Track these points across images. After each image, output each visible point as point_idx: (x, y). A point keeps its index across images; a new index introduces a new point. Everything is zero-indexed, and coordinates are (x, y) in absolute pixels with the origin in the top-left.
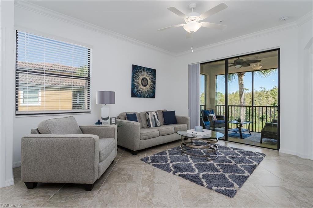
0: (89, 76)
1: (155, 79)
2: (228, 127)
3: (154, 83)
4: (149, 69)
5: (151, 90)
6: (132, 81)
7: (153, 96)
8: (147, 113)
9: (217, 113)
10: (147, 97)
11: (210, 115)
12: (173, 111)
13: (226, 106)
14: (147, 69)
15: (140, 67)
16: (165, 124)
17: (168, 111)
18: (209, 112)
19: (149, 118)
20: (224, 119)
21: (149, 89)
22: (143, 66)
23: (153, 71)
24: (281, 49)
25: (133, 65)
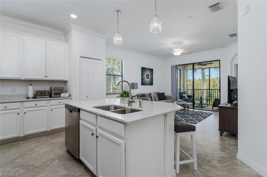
0: (122, 75)
1: (153, 75)
2: (195, 102)
3: (152, 77)
4: (150, 69)
6: (142, 76)
7: (152, 84)
8: (151, 93)
9: (188, 94)
10: (149, 85)
11: (183, 95)
12: (163, 92)
13: (193, 89)
14: (149, 69)
15: (145, 68)
16: (160, 100)
17: (160, 93)
18: (183, 93)
19: (152, 97)
20: (192, 97)
21: (150, 80)
23: (152, 70)
24: (220, 60)
25: (142, 67)
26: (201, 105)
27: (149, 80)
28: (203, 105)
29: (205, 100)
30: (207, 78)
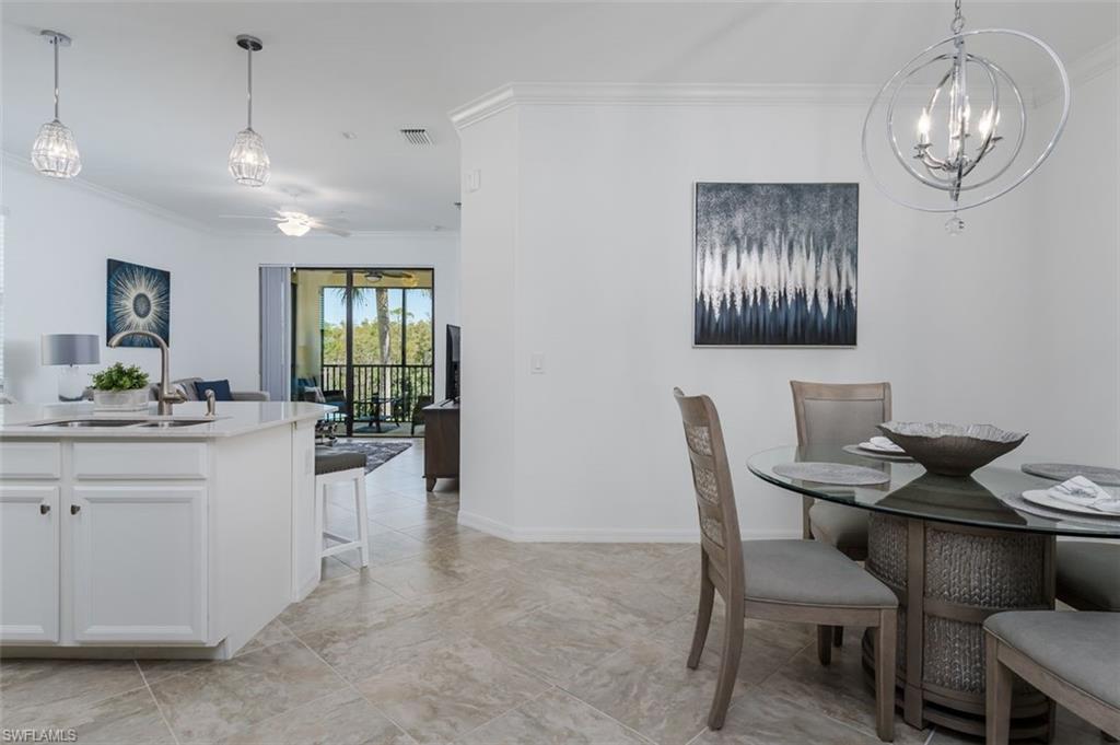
1: (168, 298)
3: (165, 307)
4: (154, 272)
5: (157, 325)
6: (109, 304)
9: (325, 385)
10: (148, 345)
11: (309, 388)
12: (222, 380)
13: (350, 367)
14: (148, 270)
15: (130, 266)
17: (206, 380)
18: (304, 382)
21: (154, 325)
22: (137, 263)
23: (164, 277)
24: (433, 269)
25: (109, 261)
26: (374, 425)
27: (149, 324)
28: (382, 424)
29: (388, 405)
30: (395, 319)
